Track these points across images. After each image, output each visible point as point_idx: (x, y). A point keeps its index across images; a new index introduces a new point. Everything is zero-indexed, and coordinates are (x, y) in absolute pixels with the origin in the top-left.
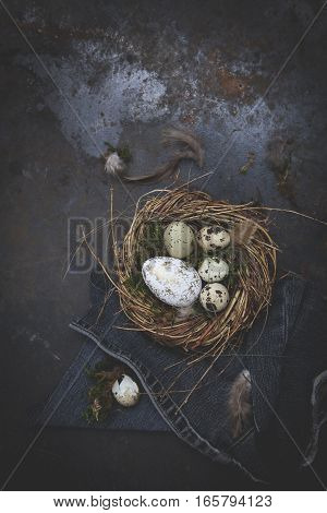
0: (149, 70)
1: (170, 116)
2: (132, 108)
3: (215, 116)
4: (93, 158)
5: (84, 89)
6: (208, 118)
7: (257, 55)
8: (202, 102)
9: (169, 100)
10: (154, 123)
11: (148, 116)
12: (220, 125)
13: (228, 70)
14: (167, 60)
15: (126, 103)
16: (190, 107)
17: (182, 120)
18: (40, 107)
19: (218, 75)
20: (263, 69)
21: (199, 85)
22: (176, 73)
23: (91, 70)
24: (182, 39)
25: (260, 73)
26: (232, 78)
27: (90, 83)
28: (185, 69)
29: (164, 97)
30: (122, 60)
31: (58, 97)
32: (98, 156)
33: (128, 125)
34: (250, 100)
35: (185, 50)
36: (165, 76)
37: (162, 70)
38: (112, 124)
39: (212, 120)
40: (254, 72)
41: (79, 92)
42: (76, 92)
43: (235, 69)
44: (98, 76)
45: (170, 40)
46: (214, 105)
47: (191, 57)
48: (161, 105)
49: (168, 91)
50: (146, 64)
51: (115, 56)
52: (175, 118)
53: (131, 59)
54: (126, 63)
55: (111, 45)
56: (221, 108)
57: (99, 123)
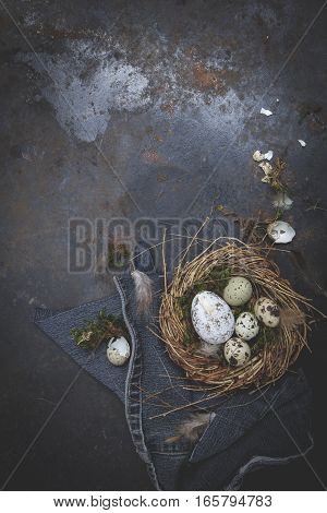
0: (133, 66)
1: (152, 105)
2: (119, 99)
3: (192, 105)
4: (85, 142)
5: (76, 82)
6: (186, 107)
7: (228, 53)
8: (180, 93)
9: (151, 92)
10: (137, 112)
11: (133, 105)
12: (196, 113)
13: (203, 66)
14: (149, 57)
15: (114, 94)
16: (170, 97)
17: (163, 108)
18: (38, 98)
19: (195, 70)
20: (234, 64)
21: (177, 79)
22: (158, 68)
23: (83, 66)
24: (163, 38)
25: (231, 68)
26: (206, 72)
27: (82, 77)
28: (165, 64)
29: (146, 89)
30: (110, 57)
31: (54, 89)
32: (89, 140)
33: (115, 113)
34: (222, 91)
35: (165, 48)
36: (148, 70)
37: (145, 66)
38: (101, 113)
39: (189, 109)
40: (226, 67)
41: (73, 84)
42: (69, 84)
43: (209, 64)
44: (88, 71)
45: (152, 39)
46: (190, 96)
47: (170, 55)
48: (144, 96)
49: (151, 83)
50: (131, 60)
51: (104, 53)
52: (156, 107)
53: (117, 56)
54: (113, 59)
55: (100, 44)
56: (197, 98)
57: (89, 111)
